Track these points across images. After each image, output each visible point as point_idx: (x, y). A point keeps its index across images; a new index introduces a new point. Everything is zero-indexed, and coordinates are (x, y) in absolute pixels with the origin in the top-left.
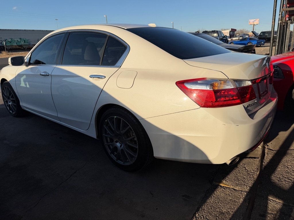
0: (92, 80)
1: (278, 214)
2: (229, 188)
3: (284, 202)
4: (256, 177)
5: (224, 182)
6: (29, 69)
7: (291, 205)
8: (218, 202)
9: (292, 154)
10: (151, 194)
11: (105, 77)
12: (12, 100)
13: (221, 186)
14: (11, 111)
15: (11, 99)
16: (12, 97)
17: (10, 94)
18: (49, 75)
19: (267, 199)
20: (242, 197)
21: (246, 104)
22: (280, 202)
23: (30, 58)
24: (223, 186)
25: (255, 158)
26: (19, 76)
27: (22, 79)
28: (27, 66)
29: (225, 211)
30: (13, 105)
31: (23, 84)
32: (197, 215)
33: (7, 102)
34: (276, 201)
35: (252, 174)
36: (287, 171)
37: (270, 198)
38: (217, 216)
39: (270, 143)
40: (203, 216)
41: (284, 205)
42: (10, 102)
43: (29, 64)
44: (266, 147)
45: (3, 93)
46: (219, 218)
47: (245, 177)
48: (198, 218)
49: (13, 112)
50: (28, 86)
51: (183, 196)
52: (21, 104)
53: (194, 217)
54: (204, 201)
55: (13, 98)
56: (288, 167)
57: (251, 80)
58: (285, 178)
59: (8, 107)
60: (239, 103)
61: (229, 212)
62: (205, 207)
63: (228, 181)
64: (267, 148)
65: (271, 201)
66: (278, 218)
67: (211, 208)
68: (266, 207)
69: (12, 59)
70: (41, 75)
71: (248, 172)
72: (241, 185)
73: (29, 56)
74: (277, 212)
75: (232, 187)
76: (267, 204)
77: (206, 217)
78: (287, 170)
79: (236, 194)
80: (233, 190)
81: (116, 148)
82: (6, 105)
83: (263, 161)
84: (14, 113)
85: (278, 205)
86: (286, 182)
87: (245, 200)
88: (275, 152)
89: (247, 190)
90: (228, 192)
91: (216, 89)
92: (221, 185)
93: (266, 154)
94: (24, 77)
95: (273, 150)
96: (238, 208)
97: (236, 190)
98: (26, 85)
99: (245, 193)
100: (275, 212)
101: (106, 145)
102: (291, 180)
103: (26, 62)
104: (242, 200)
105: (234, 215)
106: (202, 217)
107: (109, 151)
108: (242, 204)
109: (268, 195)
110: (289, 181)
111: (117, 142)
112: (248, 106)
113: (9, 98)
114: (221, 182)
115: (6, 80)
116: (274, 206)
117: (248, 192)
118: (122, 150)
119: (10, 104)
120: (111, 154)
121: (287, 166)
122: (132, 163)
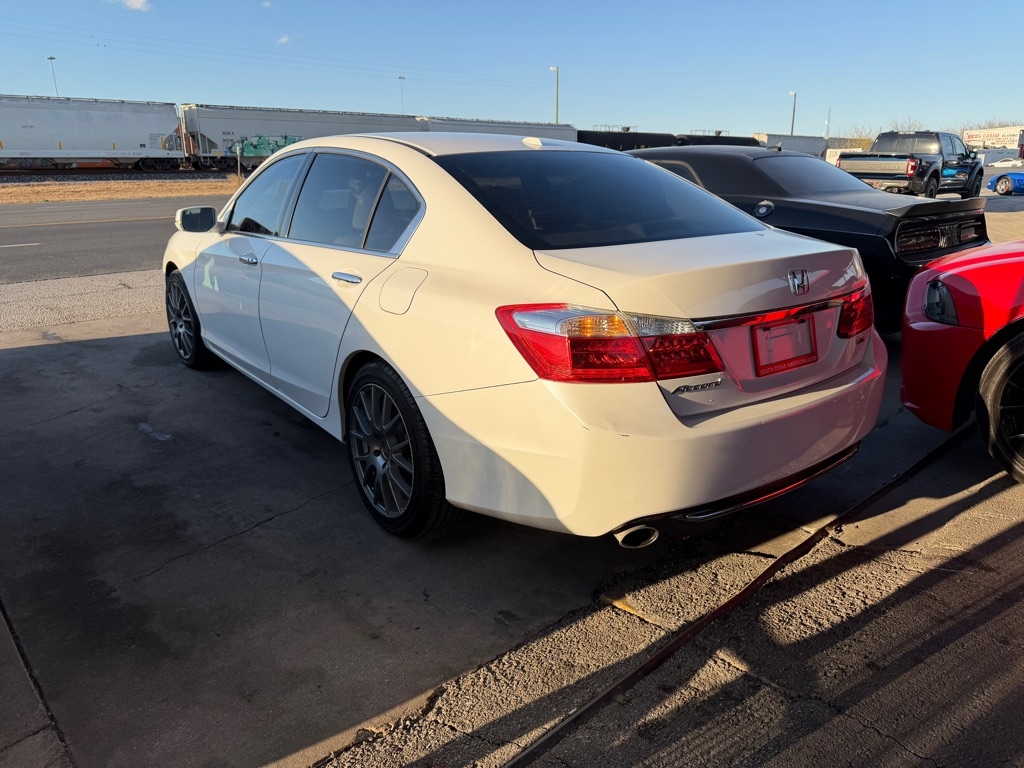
0: (335, 285)
1: (712, 694)
2: (631, 615)
3: (751, 670)
4: (724, 600)
5: (629, 598)
6: (226, 241)
7: (764, 679)
8: (578, 642)
9: (892, 562)
10: (425, 595)
11: (361, 279)
12: (185, 322)
13: (614, 607)
14: (182, 352)
15: (184, 318)
16: (186, 313)
17: (182, 304)
18: (256, 263)
19: (710, 655)
20: (647, 641)
21: (671, 385)
22: (738, 669)
23: (232, 212)
24: (620, 609)
25: (767, 556)
26: (203, 257)
27: (207, 268)
28: (222, 233)
29: (581, 661)
30: (188, 335)
31: (207, 283)
32: (506, 657)
33: (175, 324)
34: (729, 664)
35: (724, 592)
36: (833, 602)
37: (721, 654)
38: (551, 669)
39: (857, 524)
40: (518, 663)
41: (745, 676)
42: (181, 326)
43: (229, 227)
44: (832, 533)
45: (168, 302)
46: (554, 673)
47: (695, 597)
48: (504, 664)
49: (186, 354)
50: (216, 288)
51: (501, 613)
52: (202, 334)
53: (496, 662)
54: (546, 631)
55: (189, 317)
56: (844, 594)
57: (694, 320)
58: (810, 617)
59: (176, 340)
60: (644, 377)
61: (589, 666)
62: (536, 647)
63: (641, 598)
64: (832, 538)
65: (719, 661)
66: (704, 701)
67: (550, 652)
68: (694, 672)
69: (184, 213)
70: (241, 260)
71: (715, 588)
72: (664, 612)
73: (230, 208)
74: (712, 689)
75: (640, 613)
76: (703, 666)
77: (523, 667)
78: (835, 599)
79: (638, 630)
80: (637, 621)
81: (373, 468)
82: (174, 332)
83: (784, 567)
84: (187, 357)
85: (729, 675)
86: (802, 627)
87: (648, 649)
88: (844, 549)
89: (673, 627)
90: (618, 623)
91: (589, 335)
92: (617, 604)
93: (811, 552)
94: (212, 262)
95: (843, 545)
96: (618, 663)
97: (647, 622)
98: (213, 284)
99: (663, 633)
100: (707, 688)
101: (356, 459)
102: (820, 625)
103: (221, 224)
104: (643, 646)
105: (594, 674)
106: (515, 664)
107: (362, 475)
108: (635, 655)
109: (719, 647)
110: (814, 626)
111: (377, 453)
112: (678, 390)
113: (179, 316)
114: (620, 596)
115: (176, 268)
116: (715, 675)
117: (673, 633)
118: (384, 475)
119: (181, 330)
120: (365, 485)
121: (845, 589)
122: (401, 511)
